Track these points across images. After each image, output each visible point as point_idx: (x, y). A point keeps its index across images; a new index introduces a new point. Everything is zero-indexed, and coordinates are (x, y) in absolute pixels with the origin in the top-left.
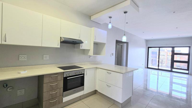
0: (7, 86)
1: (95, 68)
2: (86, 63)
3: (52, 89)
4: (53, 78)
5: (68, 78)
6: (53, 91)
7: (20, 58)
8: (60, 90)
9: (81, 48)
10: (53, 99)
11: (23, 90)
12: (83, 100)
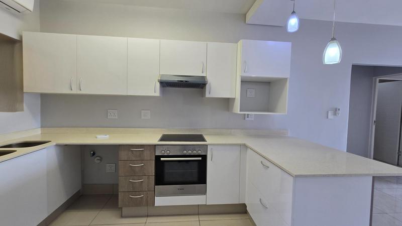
0: (94, 154)
1: (240, 145)
2: (233, 130)
3: (133, 173)
4: (134, 153)
5: (162, 159)
6: (135, 177)
7: (109, 114)
8: (148, 178)
9: (207, 95)
10: (135, 192)
11: (112, 165)
12: (202, 218)
